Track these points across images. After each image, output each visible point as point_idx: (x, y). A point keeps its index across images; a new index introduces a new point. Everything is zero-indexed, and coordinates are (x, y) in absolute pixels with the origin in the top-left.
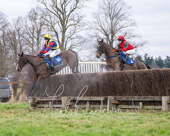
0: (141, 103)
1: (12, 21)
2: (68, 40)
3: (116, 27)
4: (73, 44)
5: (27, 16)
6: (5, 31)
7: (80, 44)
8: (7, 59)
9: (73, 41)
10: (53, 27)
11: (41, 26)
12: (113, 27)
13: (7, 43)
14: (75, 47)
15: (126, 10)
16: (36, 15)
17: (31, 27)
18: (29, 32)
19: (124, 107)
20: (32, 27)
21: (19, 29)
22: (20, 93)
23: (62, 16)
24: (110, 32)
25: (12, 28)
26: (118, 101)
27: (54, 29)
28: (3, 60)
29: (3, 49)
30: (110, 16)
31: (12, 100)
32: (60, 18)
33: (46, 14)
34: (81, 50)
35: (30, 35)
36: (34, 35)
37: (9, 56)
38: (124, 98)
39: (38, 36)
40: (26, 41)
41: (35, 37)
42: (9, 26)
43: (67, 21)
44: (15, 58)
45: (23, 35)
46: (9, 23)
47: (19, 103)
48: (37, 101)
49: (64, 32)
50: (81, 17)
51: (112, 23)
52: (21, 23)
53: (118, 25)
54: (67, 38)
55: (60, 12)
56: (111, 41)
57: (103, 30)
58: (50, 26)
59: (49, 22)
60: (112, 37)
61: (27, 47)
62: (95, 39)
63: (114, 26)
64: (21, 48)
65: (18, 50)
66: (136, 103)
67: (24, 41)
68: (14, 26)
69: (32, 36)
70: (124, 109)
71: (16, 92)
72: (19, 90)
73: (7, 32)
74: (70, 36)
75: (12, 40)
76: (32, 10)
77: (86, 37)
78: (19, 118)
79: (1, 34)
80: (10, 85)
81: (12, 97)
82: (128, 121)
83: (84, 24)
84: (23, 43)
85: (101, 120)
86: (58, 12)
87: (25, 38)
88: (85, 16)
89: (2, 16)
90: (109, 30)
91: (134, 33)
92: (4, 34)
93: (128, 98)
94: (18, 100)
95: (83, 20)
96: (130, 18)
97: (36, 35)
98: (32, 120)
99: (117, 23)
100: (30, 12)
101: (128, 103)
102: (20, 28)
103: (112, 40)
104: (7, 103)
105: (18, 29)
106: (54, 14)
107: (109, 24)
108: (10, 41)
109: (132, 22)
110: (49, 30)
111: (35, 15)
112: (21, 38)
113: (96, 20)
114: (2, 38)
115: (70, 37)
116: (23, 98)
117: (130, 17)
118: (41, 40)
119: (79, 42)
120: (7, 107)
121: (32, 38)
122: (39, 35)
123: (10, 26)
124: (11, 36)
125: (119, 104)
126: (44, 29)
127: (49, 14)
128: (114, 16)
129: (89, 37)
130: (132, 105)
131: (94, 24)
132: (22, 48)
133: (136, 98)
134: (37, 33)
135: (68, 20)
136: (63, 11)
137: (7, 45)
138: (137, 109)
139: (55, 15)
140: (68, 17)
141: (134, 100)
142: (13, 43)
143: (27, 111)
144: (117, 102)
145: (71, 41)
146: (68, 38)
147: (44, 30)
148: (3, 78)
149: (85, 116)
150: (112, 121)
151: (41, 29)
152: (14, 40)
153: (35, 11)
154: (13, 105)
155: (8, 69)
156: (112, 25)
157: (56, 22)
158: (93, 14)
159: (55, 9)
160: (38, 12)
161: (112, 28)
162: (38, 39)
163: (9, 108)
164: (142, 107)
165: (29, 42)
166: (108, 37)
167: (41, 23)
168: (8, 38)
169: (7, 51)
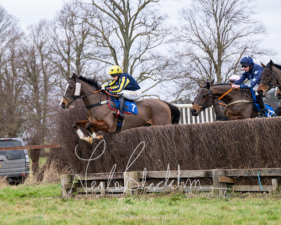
0: (274, 181)
1: (27, 28)
2: (136, 63)
3: (226, 36)
4: (144, 71)
5: (56, 19)
6: (16, 49)
7: (159, 70)
8: (19, 102)
9: (145, 66)
10: (106, 39)
11: (83, 37)
12: (221, 36)
13: (20, 71)
14: (149, 76)
15: (246, 4)
16: (74, 17)
17: (64, 40)
18: (61, 49)
19: (243, 188)
20: (67, 39)
21: (42, 43)
22: (45, 167)
23: (122, 17)
24: (215, 47)
25: (28, 42)
26: (231, 177)
27: (109, 44)
28: (13, 105)
29: (13, 82)
30: (215, 15)
31: (31, 180)
32: (119, 21)
33: (92, 14)
34: (161, 81)
35: (62, 55)
36: (70, 55)
37: (23, 97)
38: (242, 172)
39: (79, 57)
40: (55, 67)
41: (73, 59)
42: (23, 40)
43: (133, 27)
44: (35, 101)
45: (49, 56)
46: (22, 34)
47: (43, 186)
48: (76, 182)
49: (127, 47)
50: (159, 18)
51: (218, 28)
52: (46, 33)
53: (230, 32)
54: (134, 60)
55: (120, 9)
56: (217, 63)
57: (203, 42)
58: (100, 37)
59: (99, 30)
60: (219, 55)
61: (59, 78)
62: (187, 61)
63: (223, 35)
64: (46, 79)
65: (40, 83)
66: (266, 180)
67: (52, 68)
68: (32, 39)
69: (66, 56)
70: (243, 192)
71: (37, 165)
72: (43, 161)
73: (19, 51)
74: (139, 56)
75: (28, 65)
76: (66, 8)
77: (169, 57)
78: (42, 215)
79: (8, 55)
80: (26, 151)
81: (31, 175)
82: (248, 216)
83: (164, 32)
84: (49, 70)
85: (198, 215)
86: (114, 10)
87: (54, 60)
88: (167, 16)
89: (8, 19)
90: (213, 42)
91: (261, 47)
92: (13, 54)
93: (249, 171)
94: (41, 180)
95: (163, 23)
96: (252, 19)
97: (74, 55)
98: (66, 218)
99: (228, 28)
100: (63, 12)
101: (250, 180)
102: (44, 43)
103: (220, 62)
104: (20, 186)
105: (39, 44)
106: (108, 14)
107: (213, 31)
108: (26, 68)
109: (258, 25)
110: (99, 44)
111: (71, 17)
112: (46, 61)
113: (187, 23)
114: (10, 62)
115: (139, 58)
116: (51, 176)
117: (253, 17)
118: (84, 64)
119: (157, 66)
120: (20, 194)
121: (66, 60)
122: (80, 54)
123: (24, 38)
124: (26, 58)
125: (233, 184)
126: (90, 42)
127: (97, 14)
128: (222, 15)
129: (176, 57)
130: (257, 184)
131: (185, 31)
132: (48, 79)
133: (265, 171)
134: (76, 50)
135: (134, 24)
136: (125, 9)
137: (19, 76)
138: (267, 192)
139: (110, 15)
140: (135, 20)
141: (262, 175)
142: (30, 70)
143: (59, 200)
144: (229, 180)
145: (140, 65)
146: (136, 59)
147: (90, 44)
148: (13, 139)
149: (169, 208)
150: (220, 216)
151: (83, 43)
152: (32, 66)
153: (72, 10)
154: (33, 189)
155: (22, 121)
156: (218, 33)
157: (111, 29)
158: (181, 13)
159: (109, 4)
160: (77, 11)
161: (219, 37)
162: (78, 63)
163: (24, 196)
164: (276, 187)
165: (62, 69)
166: (211, 56)
167: (83, 33)
168: (22, 61)
169: (19, 86)
